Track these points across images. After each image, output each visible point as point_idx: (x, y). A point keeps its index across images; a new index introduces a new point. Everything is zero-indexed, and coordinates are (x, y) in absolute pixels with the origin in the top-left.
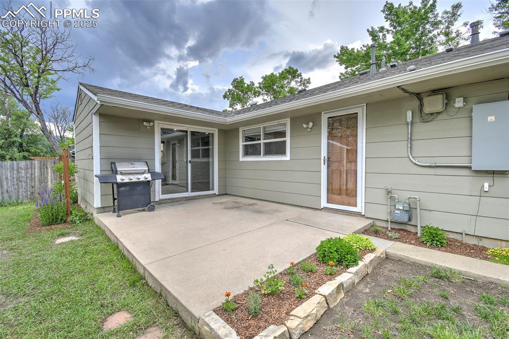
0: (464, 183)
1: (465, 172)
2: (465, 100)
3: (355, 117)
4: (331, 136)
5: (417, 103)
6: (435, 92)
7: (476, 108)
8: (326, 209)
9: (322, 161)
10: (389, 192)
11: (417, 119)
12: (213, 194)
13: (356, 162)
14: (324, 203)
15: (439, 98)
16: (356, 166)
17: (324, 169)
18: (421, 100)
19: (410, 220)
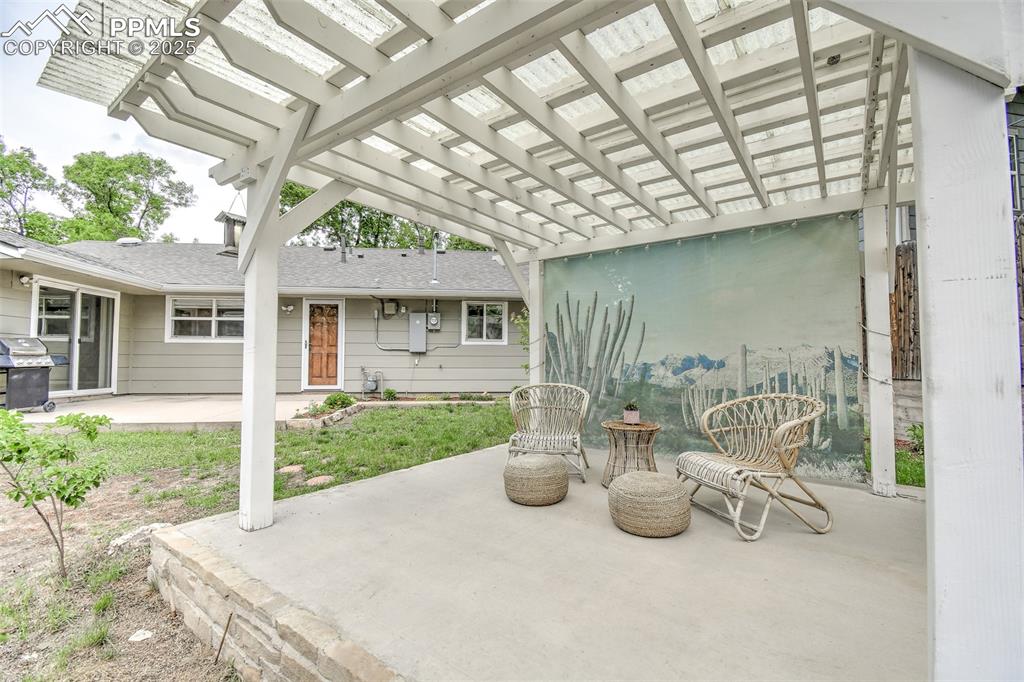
0: (406, 360)
1: (407, 353)
2: (407, 309)
3: (336, 307)
4: (313, 324)
5: (381, 305)
6: (392, 300)
7: (411, 315)
8: (307, 391)
9: (303, 346)
10: (363, 369)
11: (381, 316)
12: (108, 394)
13: (336, 346)
14: (305, 385)
15: (394, 305)
16: (337, 350)
17: (305, 353)
18: (383, 303)
19: (377, 388)
